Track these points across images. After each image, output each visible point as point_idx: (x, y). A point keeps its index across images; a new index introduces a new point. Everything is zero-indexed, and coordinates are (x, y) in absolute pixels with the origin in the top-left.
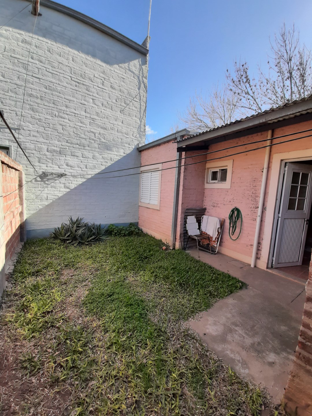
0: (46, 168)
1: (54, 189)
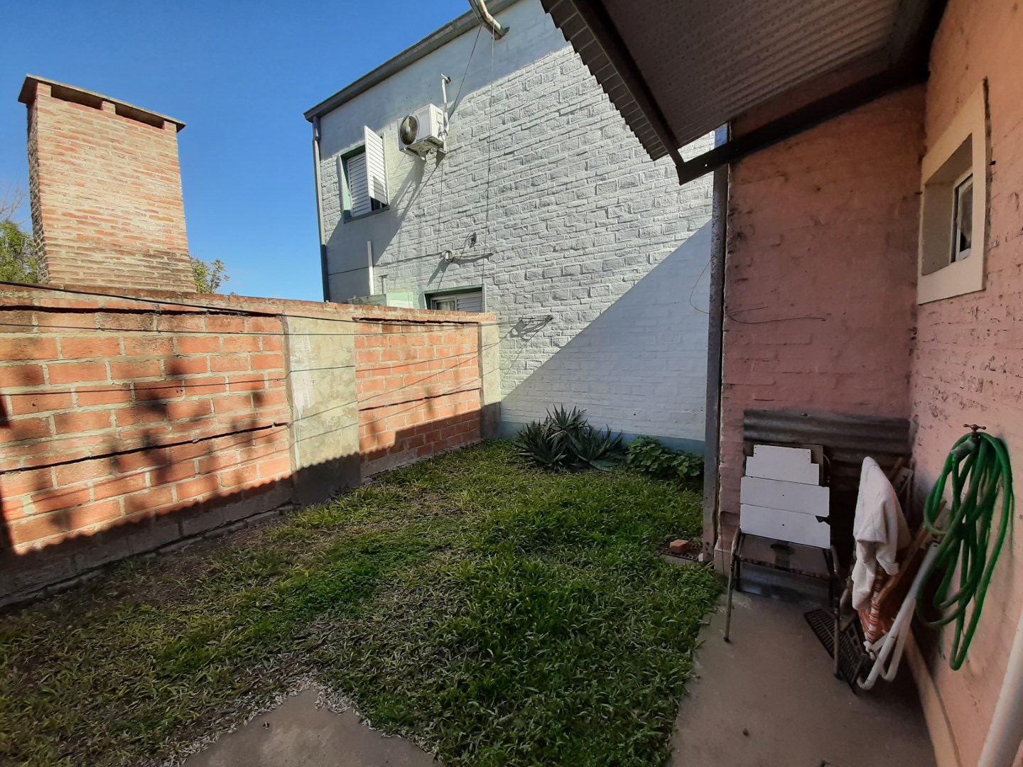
0: (524, 311)
1: (535, 349)
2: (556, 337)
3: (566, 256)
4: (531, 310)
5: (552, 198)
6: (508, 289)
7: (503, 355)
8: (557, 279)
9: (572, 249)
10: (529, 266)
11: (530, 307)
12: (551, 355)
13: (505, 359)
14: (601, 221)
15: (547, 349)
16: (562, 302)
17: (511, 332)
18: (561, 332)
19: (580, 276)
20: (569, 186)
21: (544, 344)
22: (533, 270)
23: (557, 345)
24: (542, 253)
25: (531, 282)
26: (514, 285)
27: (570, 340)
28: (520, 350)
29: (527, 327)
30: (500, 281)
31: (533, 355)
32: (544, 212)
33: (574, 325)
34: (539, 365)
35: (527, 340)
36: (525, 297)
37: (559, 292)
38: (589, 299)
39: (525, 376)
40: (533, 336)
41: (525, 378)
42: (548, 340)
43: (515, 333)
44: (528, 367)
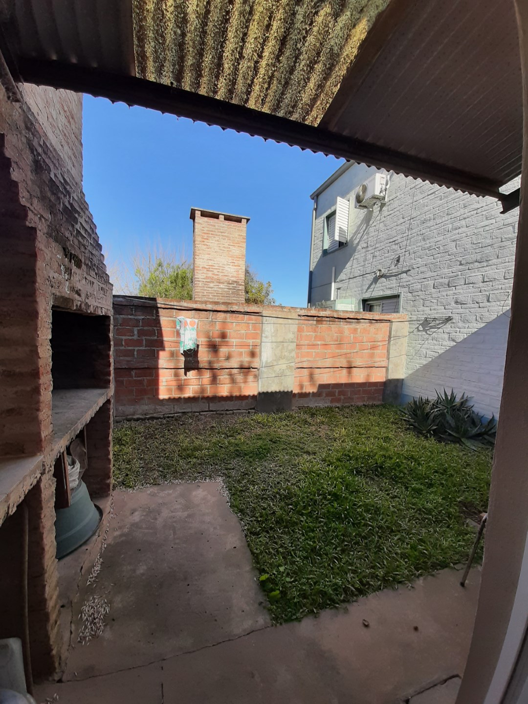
0: (430, 312)
1: (435, 342)
2: (454, 334)
3: (470, 268)
4: (435, 312)
5: (463, 223)
6: (419, 296)
7: (410, 345)
8: (460, 287)
9: (476, 262)
10: (438, 277)
11: (434, 310)
12: (448, 348)
13: (411, 348)
14: (507, 236)
15: (445, 343)
16: (463, 306)
17: (418, 328)
18: (458, 330)
19: (481, 284)
20: (479, 211)
21: (444, 339)
22: (440, 280)
23: (454, 340)
24: (450, 266)
25: (438, 290)
26: (424, 292)
27: (465, 337)
28: (423, 342)
29: (430, 325)
30: (413, 290)
31: (432, 347)
32: (455, 234)
33: (471, 325)
34: (437, 355)
35: (430, 334)
36: (431, 302)
37: (461, 298)
38: (488, 304)
39: (425, 362)
40: (434, 332)
41: (424, 364)
42: (446, 336)
43: (421, 328)
44: (427, 356)
